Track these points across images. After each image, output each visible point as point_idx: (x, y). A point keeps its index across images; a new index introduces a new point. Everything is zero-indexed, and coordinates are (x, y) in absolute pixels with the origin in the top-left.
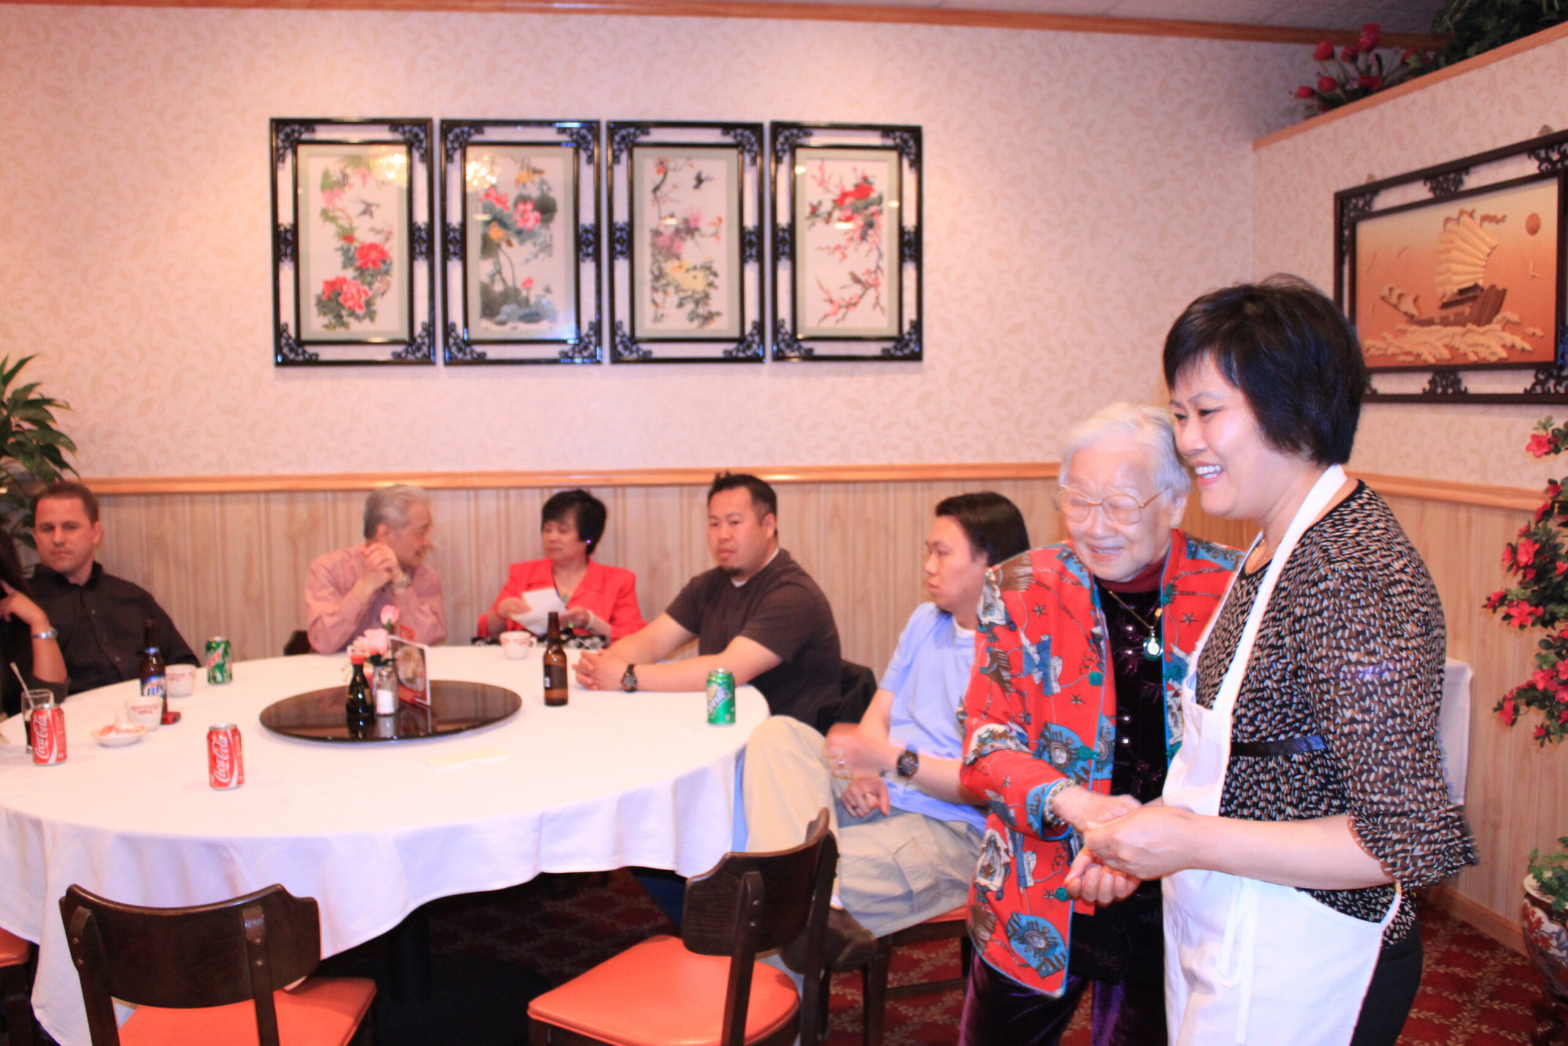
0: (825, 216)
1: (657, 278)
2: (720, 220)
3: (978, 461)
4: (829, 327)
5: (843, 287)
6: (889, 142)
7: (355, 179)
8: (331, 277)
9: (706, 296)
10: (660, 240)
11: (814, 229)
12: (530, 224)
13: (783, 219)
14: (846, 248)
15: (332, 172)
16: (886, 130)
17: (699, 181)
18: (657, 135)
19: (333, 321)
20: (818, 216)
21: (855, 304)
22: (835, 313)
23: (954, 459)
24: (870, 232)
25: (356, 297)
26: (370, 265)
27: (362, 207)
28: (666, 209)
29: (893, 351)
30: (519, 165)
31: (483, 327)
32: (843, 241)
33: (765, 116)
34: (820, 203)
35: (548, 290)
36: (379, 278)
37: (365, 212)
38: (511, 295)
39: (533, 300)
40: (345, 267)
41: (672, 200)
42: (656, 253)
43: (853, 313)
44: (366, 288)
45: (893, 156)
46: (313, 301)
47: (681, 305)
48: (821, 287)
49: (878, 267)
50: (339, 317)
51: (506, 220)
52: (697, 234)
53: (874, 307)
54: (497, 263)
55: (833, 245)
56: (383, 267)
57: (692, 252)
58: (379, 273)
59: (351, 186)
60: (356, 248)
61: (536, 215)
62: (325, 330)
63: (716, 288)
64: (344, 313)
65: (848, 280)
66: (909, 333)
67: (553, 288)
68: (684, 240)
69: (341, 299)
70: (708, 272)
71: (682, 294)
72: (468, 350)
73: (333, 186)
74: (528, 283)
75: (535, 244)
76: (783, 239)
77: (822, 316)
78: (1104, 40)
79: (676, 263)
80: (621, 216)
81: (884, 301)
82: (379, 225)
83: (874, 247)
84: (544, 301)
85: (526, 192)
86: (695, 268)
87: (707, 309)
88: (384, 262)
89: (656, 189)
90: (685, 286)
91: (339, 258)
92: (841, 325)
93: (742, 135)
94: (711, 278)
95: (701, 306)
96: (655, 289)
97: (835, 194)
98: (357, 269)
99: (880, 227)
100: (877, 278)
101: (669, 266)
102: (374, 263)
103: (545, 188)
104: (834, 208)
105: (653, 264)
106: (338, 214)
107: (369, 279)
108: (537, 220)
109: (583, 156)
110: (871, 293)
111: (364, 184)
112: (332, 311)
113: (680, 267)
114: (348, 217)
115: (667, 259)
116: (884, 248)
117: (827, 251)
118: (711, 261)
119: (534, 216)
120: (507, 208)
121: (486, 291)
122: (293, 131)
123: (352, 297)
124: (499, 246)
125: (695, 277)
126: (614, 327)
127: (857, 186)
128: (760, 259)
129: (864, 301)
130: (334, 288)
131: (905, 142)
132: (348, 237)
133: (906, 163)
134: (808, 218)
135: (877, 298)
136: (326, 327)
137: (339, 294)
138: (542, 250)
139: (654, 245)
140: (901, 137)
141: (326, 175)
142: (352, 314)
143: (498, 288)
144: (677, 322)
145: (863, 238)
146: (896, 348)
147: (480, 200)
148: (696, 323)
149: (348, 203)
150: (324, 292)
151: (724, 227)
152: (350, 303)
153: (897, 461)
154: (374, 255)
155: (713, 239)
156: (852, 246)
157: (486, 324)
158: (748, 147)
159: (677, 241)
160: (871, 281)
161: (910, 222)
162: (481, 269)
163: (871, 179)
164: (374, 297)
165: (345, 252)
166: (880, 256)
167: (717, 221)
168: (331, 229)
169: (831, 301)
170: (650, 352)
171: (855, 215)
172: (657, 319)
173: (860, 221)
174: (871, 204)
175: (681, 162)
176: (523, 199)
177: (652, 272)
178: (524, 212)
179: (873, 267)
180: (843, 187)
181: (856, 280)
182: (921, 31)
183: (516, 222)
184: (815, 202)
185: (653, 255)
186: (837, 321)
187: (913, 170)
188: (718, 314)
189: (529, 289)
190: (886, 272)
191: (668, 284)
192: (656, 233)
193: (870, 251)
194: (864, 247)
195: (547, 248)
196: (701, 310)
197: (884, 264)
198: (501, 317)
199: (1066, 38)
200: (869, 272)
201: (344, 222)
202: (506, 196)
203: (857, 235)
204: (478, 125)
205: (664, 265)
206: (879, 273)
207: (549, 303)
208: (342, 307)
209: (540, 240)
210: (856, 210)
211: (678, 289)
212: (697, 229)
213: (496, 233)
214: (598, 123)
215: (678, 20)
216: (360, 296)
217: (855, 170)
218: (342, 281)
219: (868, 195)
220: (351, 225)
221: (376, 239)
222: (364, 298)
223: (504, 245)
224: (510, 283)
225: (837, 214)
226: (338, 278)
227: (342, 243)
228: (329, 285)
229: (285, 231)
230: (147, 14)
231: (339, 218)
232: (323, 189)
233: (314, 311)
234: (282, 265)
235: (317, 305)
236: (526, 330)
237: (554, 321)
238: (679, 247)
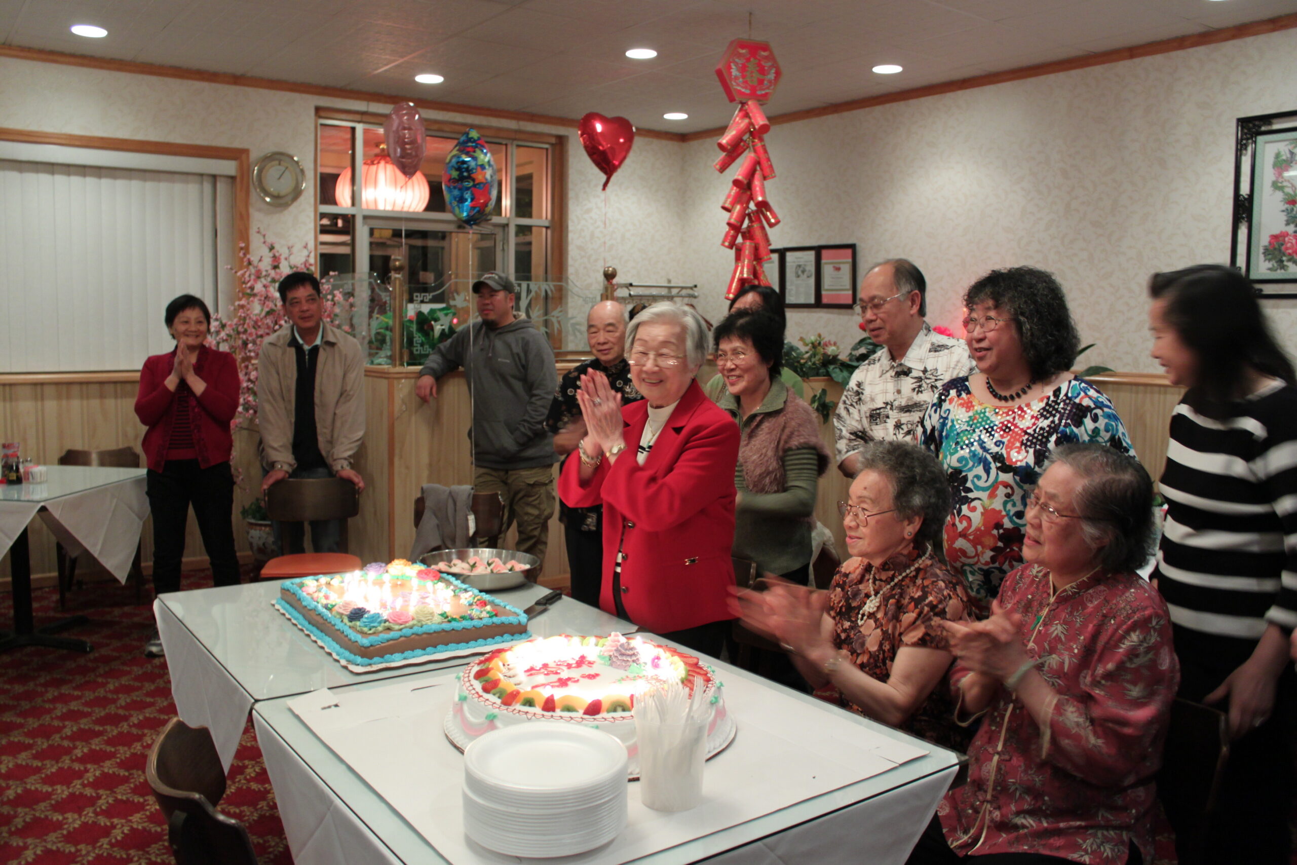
8: (1276, 232)
15: (1283, 153)
19: (1275, 265)
25: (1295, 246)
40: (1288, 224)
46: (1261, 250)
62: (1269, 272)
64: (1284, 258)
69: (1283, 248)
73: (1283, 163)
91: (1283, 217)
106: (1285, 184)
112: (1275, 258)
114: (1293, 186)
122: (1255, 126)
123: (1292, 247)
132: (1292, 202)
136: (1269, 269)
137: (1282, 245)
141: (1278, 155)
150: (1270, 244)
152: (1290, 252)
165: (1288, 212)
168: (1279, 195)
201: (1289, 190)
218: (1284, 235)
220: (1295, 192)
226: (1281, 232)
227: (1287, 206)
228: (1275, 237)
229: (1245, 199)
230: (1159, 59)
231: (1287, 187)
232: (1275, 165)
233: (1262, 257)
234: (1240, 225)
235: (1264, 253)
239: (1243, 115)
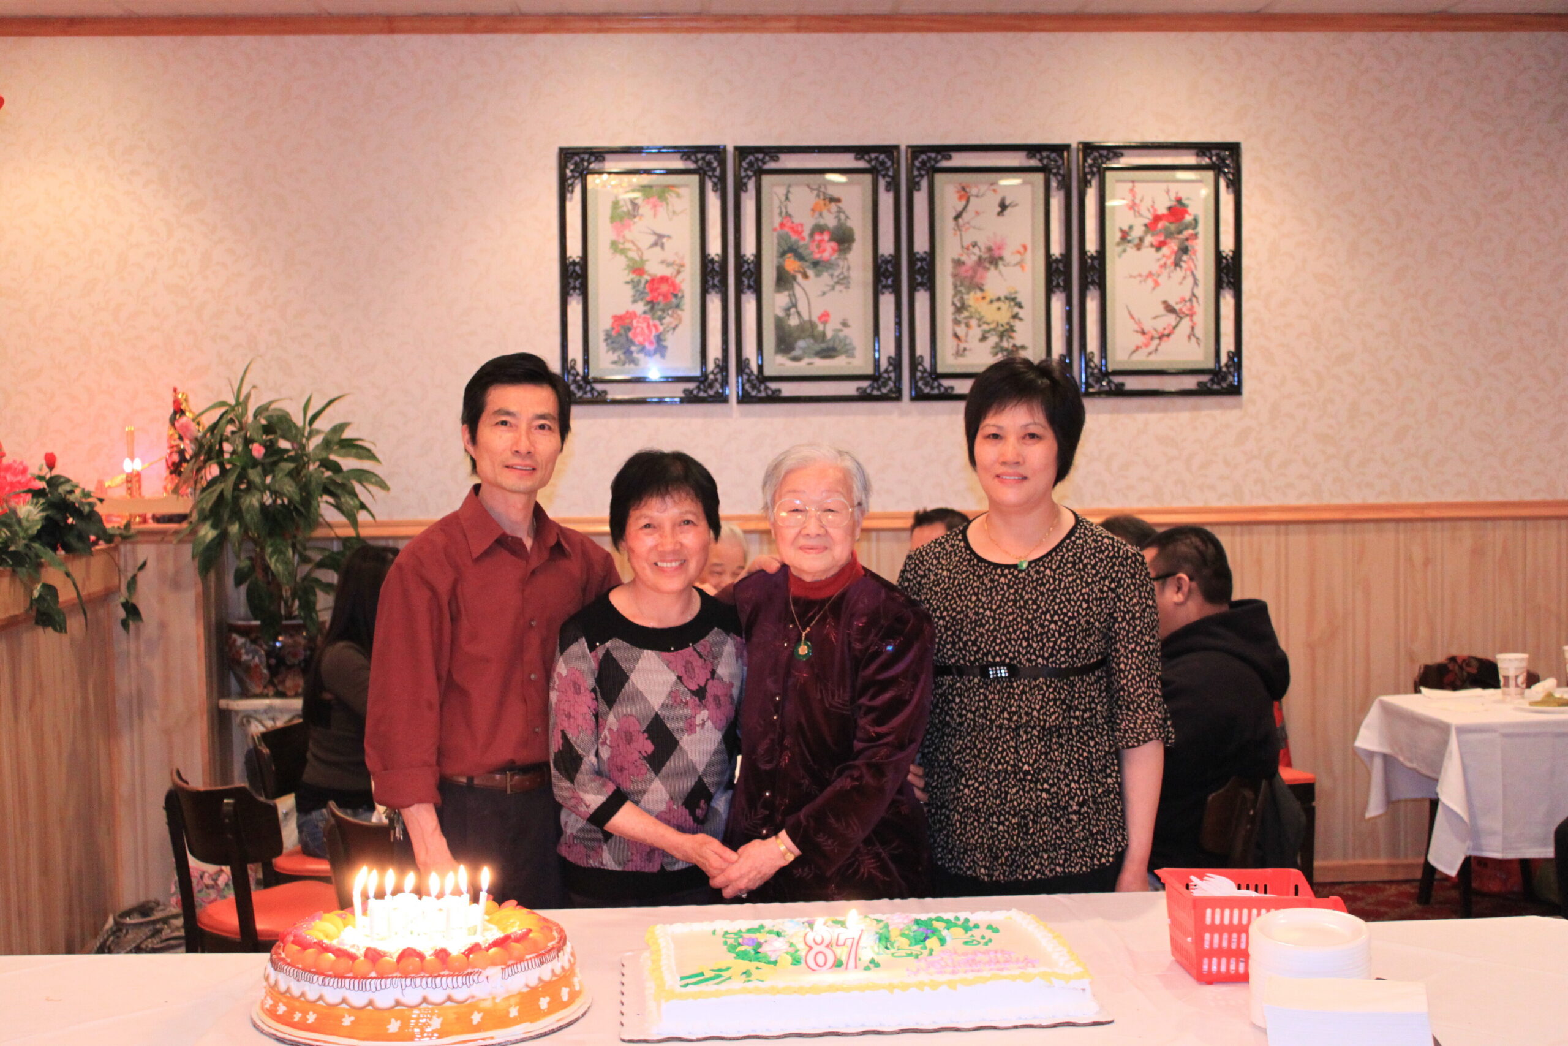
0: (1137, 241)
1: (959, 311)
2: (1025, 247)
3: (1304, 502)
4: (1141, 360)
5: (1156, 318)
6: (1206, 161)
7: (645, 209)
8: (621, 312)
9: (1011, 329)
10: (962, 270)
11: (1124, 255)
12: (826, 255)
13: (1091, 247)
14: (1159, 275)
15: (622, 203)
16: (1202, 148)
17: (1003, 206)
18: (959, 160)
19: (622, 357)
20: (1129, 242)
21: (1168, 335)
22: (1147, 345)
23: (1277, 500)
24: (1185, 258)
25: (646, 331)
26: (661, 298)
27: (653, 238)
28: (969, 237)
29: (1209, 385)
30: (815, 192)
31: (777, 364)
32: (1155, 268)
33: (1073, 137)
34: (1131, 228)
35: (845, 324)
36: (670, 312)
37: (655, 244)
38: (808, 330)
39: (829, 334)
40: (635, 301)
41: (974, 227)
42: (958, 283)
43: (1166, 345)
44: (657, 322)
45: (1210, 175)
46: (602, 337)
47: (983, 338)
48: (1132, 317)
49: (1193, 295)
50: (628, 352)
51: (800, 250)
52: (1000, 263)
53: (1189, 337)
54: (793, 296)
55: (1145, 273)
56: (674, 300)
57: (995, 282)
58: (671, 308)
59: (642, 216)
60: (647, 282)
61: (833, 244)
62: (613, 366)
63: (1021, 319)
64: (633, 348)
65: (1161, 310)
66: (1227, 365)
67: (850, 323)
68: (987, 269)
69: (630, 335)
70: (1012, 304)
71: (986, 327)
72: (762, 387)
73: (624, 216)
74: (825, 317)
75: (832, 276)
76: (1092, 267)
77: (1133, 348)
78: (1442, 40)
79: (979, 294)
80: (921, 245)
81: (1199, 332)
82: (670, 259)
83: (1189, 273)
84: (841, 335)
85: (822, 222)
86: (999, 299)
87: (1012, 342)
88: (676, 296)
89: (958, 216)
90: (988, 318)
91: (629, 291)
92: (1153, 358)
93: (1048, 157)
94: (1016, 309)
95: (1005, 339)
96: (957, 322)
97: (1148, 217)
98: (648, 303)
99: (1195, 252)
100: (1192, 307)
101: (972, 298)
102: (665, 296)
103: (842, 216)
104: (1146, 233)
105: (955, 296)
106: (628, 245)
107: (660, 313)
108: (834, 251)
109: (882, 183)
110: (1186, 323)
111: (655, 215)
112: (622, 347)
113: (984, 298)
114: (639, 249)
115: (969, 289)
116: (1200, 275)
117: (1139, 279)
118: (1016, 292)
119: (830, 247)
120: (803, 239)
121: (780, 324)
122: (583, 160)
123: (643, 333)
124: (794, 278)
125: (999, 309)
126: (914, 362)
127: (1170, 208)
128: (1067, 289)
129: (1177, 330)
130: (623, 322)
131: (1223, 160)
132: (638, 270)
133: (1223, 183)
134: (1118, 244)
135: (1193, 328)
136: (614, 363)
137: (629, 329)
138: (837, 283)
139: (955, 276)
140: (1218, 155)
141: (616, 204)
142: (642, 349)
143: (794, 321)
144: (980, 356)
145: (1177, 264)
146: (1212, 380)
147: (775, 230)
149: (639, 233)
150: (613, 328)
151: (1029, 255)
152: (640, 339)
153: (1215, 503)
154: (665, 288)
155: (1018, 268)
156: (1165, 273)
157: (781, 359)
158: (1055, 171)
159: (980, 270)
160: (1185, 310)
161: (1227, 245)
162: (776, 302)
163: (1185, 202)
164: (666, 331)
165: (635, 284)
166: (1196, 283)
167: (1022, 250)
168: (621, 261)
169: (1143, 333)
170: (952, 388)
171: (1168, 240)
172: (960, 353)
173: (1174, 245)
174: (1186, 228)
175: (983, 188)
176: (819, 229)
177: (954, 304)
178: (821, 241)
179: (1188, 296)
180: (1155, 210)
181: (1170, 309)
182: (1239, 39)
183: (813, 252)
184: (1125, 228)
185: (955, 287)
186: (1150, 354)
187: (1231, 190)
188: (1023, 347)
189: (825, 323)
190: (1201, 300)
191: (971, 317)
192: (958, 263)
193: (1184, 278)
194: (1179, 274)
195: (844, 281)
196: (1005, 344)
197: (1199, 292)
198: (796, 353)
199: (1397, 39)
200: (1183, 300)
201: (633, 254)
202: (802, 225)
203: (1170, 262)
204: (774, 152)
205: (965, 297)
206: (1194, 300)
207: (846, 337)
208: (632, 342)
209: (836, 273)
210: (1169, 235)
211: (981, 321)
212: (1001, 258)
213: (791, 264)
214: (897, 147)
215: (980, 36)
216: (650, 331)
217: (1168, 192)
218: (632, 315)
219: (1183, 218)
220: (641, 258)
221: (668, 272)
222: (654, 333)
223: (799, 277)
224: (806, 317)
225: (1149, 239)
226: (627, 312)
227: (632, 276)
228: (618, 319)
229: (574, 264)
230: (433, 42)
231: (629, 249)
232: (613, 219)
233: (603, 346)
234: (570, 299)
235: (606, 340)
236: (822, 366)
237: (852, 356)
238: (982, 278)
239: (565, 145)
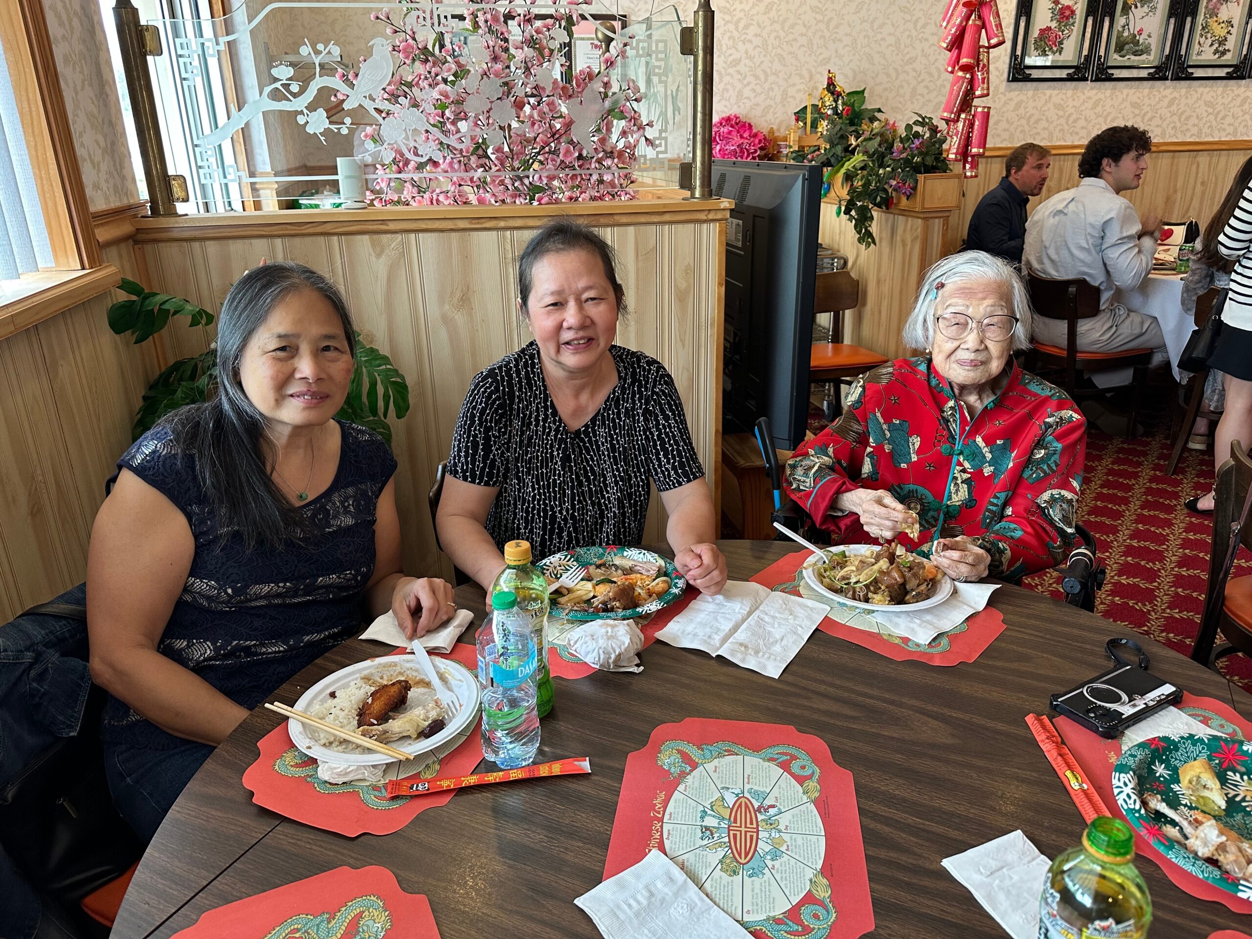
1: (1203, 28)
8: (1044, 26)
9: (1226, 40)
10: (1210, 5)
19: (1040, 54)
25: (1055, 38)
26: (1065, 19)
31: (1115, 59)
35: (1149, 36)
36: (1068, 27)
38: (1131, 39)
39: (1141, 42)
40: (1052, 20)
42: (1207, 12)
44: (1061, 33)
46: (1033, 40)
47: (1212, 45)
50: (1044, 51)
54: (1128, 19)
56: (1071, 20)
57: (1224, 12)
58: (1069, 25)
60: (1059, 8)
63: (1231, 34)
64: (1047, 48)
67: (1153, 33)
68: (1222, 4)
69: (1047, 39)
70: (1229, 25)
71: (1213, 39)
72: (1107, 72)
74: (1140, 32)
75: (1149, 6)
79: (1215, 19)
84: (1146, 42)
86: (1223, 22)
87: (1224, 47)
88: (1072, 17)
90: (1216, 33)
91: (1050, 14)
94: (1230, 28)
95: (1221, 45)
96: (1201, 36)
98: (1058, 21)
101: (1212, 21)
102: (1067, 18)
105: (1204, 20)
107: (1063, 28)
112: (1041, 47)
113: (1217, 21)
115: (1211, 16)
118: (1232, 18)
121: (1120, 34)
124: (1131, 8)
125: (1222, 28)
126: (1178, 58)
132: (1056, 1)
137: (1047, 37)
138: (1151, 11)
139: (1206, 7)
142: (1051, 49)
143: (1126, 34)
144: (1208, 55)
148: (1217, 56)
152: (1051, 43)
154: (1067, 13)
155: (1236, 4)
157: (1116, 56)
159: (1218, 5)
162: (1120, 21)
164: (1064, 39)
165: (1053, 10)
170: (1192, 73)
172: (1198, 54)
177: (1203, 25)
185: (1206, 14)
188: (1229, 51)
189: (1141, 35)
191: (1209, 32)
195: (1153, 10)
196: (1220, 49)
198: (1123, 53)
205: (1209, 20)
207: (1148, 44)
208: (1046, 44)
211: (1213, 35)
213: (1130, 0)
218: (1049, 29)
221: (1070, 3)
222: (1058, 40)
223: (1133, 7)
224: (1132, 31)
226: (1047, 27)
227: (1053, 5)
228: (1043, 31)
233: (1032, 46)
234: (1021, 17)
235: (1034, 43)
236: (1134, 59)
237: (1149, 54)
238: (1218, 9)
